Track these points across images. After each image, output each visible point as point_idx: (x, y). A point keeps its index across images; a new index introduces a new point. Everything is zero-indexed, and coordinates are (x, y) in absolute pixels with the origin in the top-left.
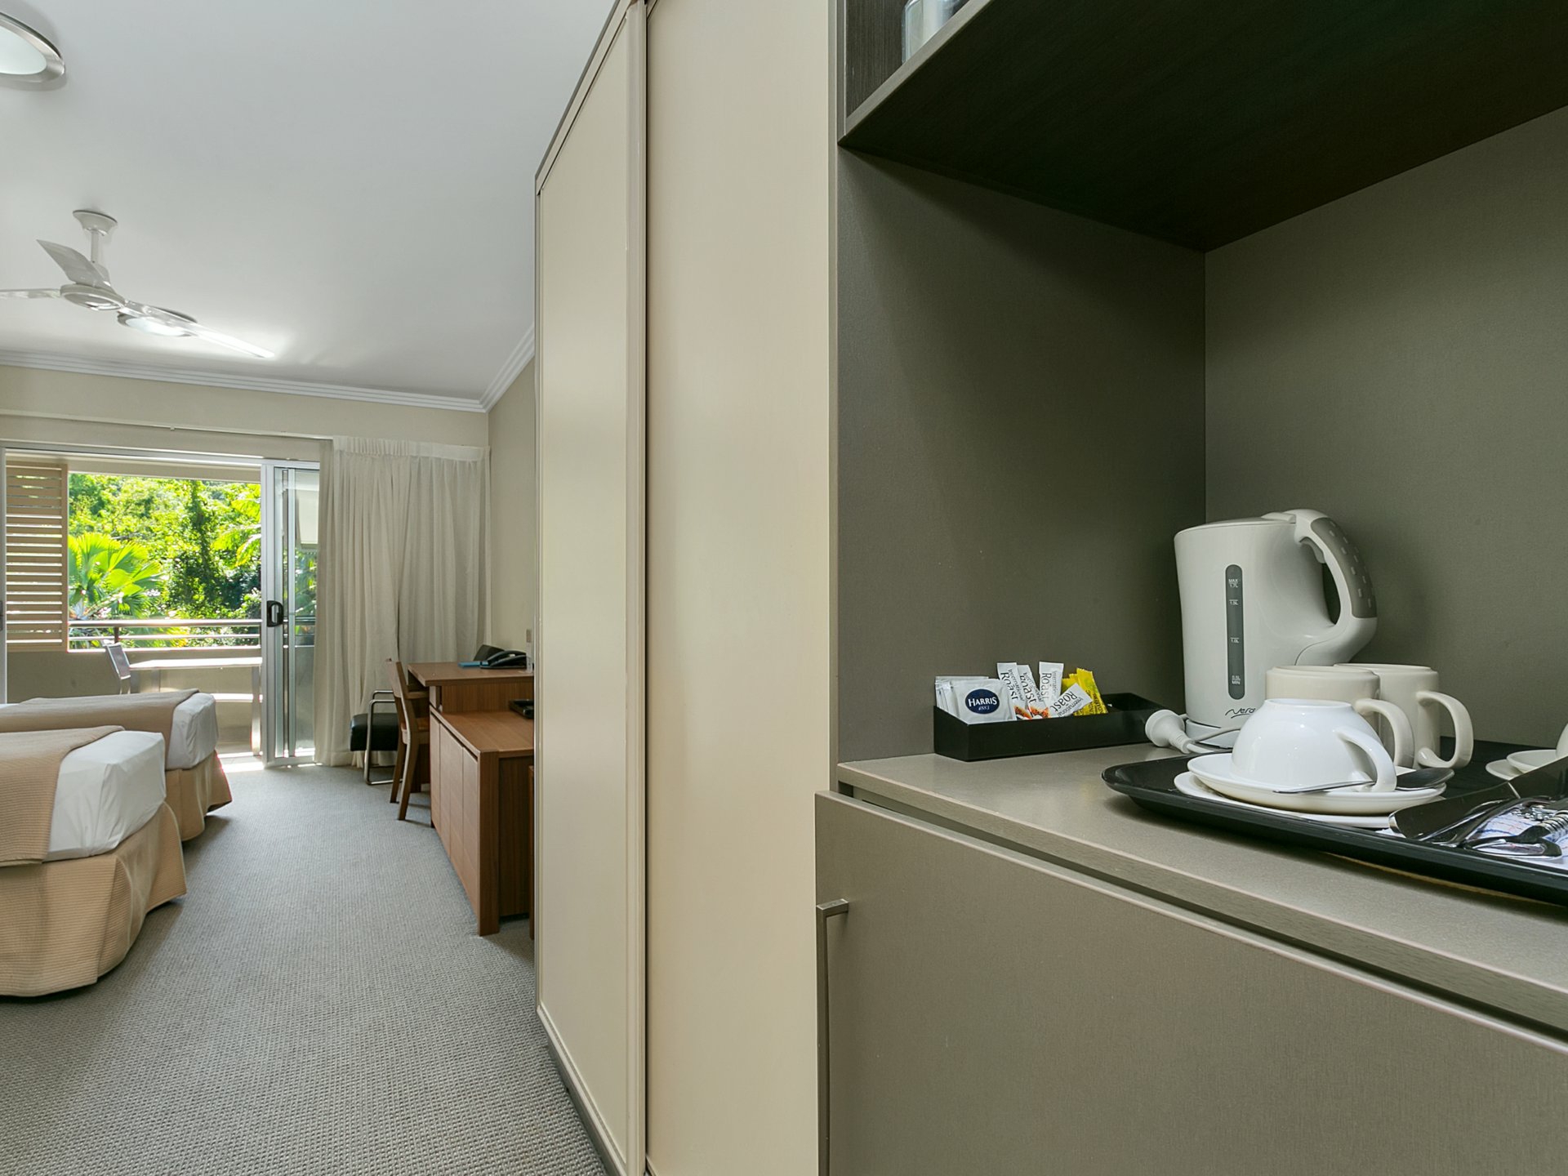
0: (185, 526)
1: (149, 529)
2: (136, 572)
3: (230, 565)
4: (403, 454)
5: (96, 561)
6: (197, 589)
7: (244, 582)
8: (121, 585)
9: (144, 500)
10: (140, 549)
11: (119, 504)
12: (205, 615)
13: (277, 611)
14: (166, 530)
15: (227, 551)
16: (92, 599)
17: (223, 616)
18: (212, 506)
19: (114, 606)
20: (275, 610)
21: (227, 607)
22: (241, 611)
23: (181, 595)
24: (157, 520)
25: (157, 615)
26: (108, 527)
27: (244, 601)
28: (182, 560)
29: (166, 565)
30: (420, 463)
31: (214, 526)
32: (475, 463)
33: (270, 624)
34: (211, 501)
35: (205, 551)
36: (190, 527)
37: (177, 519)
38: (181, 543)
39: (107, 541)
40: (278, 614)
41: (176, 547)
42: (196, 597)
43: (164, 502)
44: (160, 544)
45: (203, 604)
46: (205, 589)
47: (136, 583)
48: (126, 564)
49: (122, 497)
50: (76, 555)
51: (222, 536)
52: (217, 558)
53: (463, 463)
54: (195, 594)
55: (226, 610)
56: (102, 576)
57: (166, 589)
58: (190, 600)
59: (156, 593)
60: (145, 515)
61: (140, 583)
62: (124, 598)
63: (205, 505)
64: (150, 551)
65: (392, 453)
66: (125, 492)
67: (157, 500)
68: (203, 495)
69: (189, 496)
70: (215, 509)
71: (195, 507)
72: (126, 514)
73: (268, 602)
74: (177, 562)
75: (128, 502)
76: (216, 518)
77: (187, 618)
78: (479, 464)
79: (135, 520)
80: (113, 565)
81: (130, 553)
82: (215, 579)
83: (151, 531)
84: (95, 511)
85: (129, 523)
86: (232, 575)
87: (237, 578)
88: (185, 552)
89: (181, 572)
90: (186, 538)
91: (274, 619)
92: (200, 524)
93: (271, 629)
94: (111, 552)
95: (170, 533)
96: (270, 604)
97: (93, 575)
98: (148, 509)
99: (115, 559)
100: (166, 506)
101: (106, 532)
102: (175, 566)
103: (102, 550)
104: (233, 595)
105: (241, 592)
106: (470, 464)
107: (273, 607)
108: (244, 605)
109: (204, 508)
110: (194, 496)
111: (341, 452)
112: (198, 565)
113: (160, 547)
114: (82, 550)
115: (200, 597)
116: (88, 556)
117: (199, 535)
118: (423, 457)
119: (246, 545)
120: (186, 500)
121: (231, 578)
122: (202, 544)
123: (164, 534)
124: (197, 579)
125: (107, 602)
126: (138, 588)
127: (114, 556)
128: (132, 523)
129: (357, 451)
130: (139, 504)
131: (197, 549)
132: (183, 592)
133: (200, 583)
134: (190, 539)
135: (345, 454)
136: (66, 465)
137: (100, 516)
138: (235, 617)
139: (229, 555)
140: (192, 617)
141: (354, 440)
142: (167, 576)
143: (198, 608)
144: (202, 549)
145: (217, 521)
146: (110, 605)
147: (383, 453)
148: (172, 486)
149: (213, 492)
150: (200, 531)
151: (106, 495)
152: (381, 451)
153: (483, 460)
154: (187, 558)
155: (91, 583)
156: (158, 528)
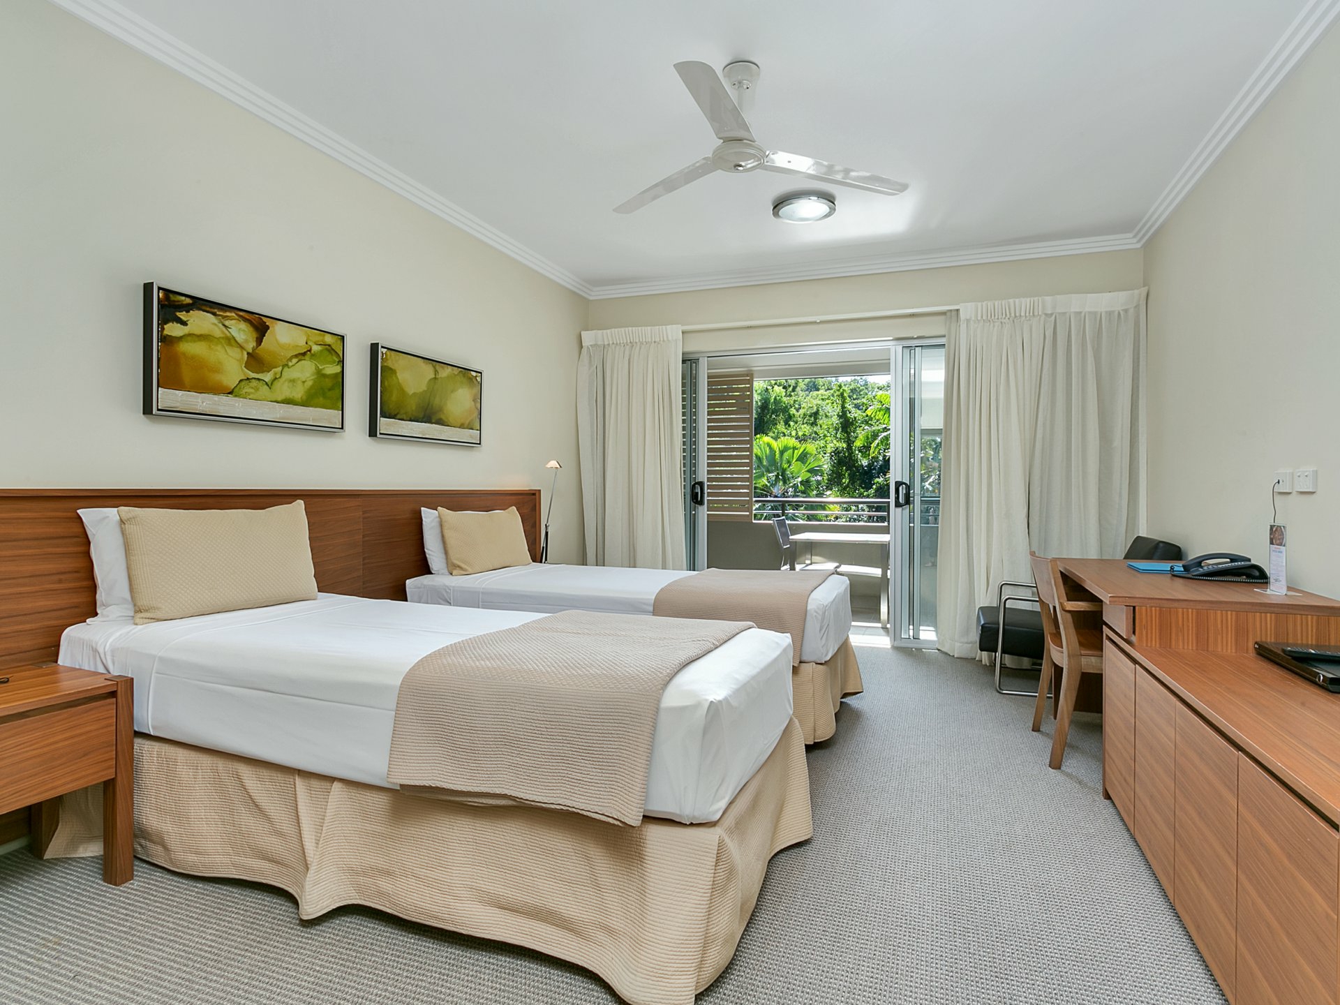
0: (837, 430)
1: (816, 433)
2: (808, 463)
3: (865, 457)
4: (1036, 313)
5: (786, 456)
6: (844, 475)
7: (874, 469)
8: (799, 473)
9: (814, 413)
10: (811, 447)
11: (800, 416)
12: (849, 494)
13: (904, 492)
14: (826, 432)
15: (864, 446)
16: (785, 482)
17: (861, 496)
18: (855, 414)
19: (795, 486)
20: (902, 490)
21: (863, 488)
22: (872, 491)
23: (834, 480)
24: (821, 426)
25: (820, 495)
26: (794, 433)
27: (874, 484)
28: (836, 454)
29: (826, 458)
30: (1055, 320)
31: (856, 428)
32: (1126, 311)
33: (898, 505)
34: (853, 410)
35: (849, 447)
36: (840, 430)
37: (833, 424)
38: (835, 441)
39: (792, 442)
40: (906, 493)
41: (832, 445)
42: (844, 481)
43: (825, 413)
44: (822, 443)
45: (847, 486)
46: (849, 475)
47: (808, 471)
48: (803, 458)
49: (802, 411)
50: (775, 452)
51: (861, 436)
52: (857, 452)
53: (1110, 313)
54: (843, 478)
55: (862, 490)
56: (789, 467)
57: (826, 475)
58: (839, 483)
59: (819, 478)
60: (814, 424)
61: (810, 471)
62: (801, 482)
63: (850, 413)
64: (817, 449)
65: (1023, 314)
66: (803, 408)
67: (821, 413)
68: (849, 406)
69: (840, 407)
70: (856, 416)
71: (843, 415)
72: (803, 424)
73: (896, 482)
74: (832, 456)
75: (804, 415)
76: (857, 422)
77: (838, 496)
78: (1131, 312)
79: (808, 428)
80: (795, 460)
81: (805, 450)
82: (855, 467)
83: (818, 435)
84: (787, 423)
85: (805, 430)
86: (867, 464)
87: (869, 466)
88: (837, 448)
89: (835, 463)
90: (837, 438)
91: (901, 500)
92: (847, 428)
93: (900, 509)
94: (795, 448)
95: (829, 435)
96: (898, 484)
97: (786, 466)
98: (816, 419)
99: (797, 454)
100: (826, 416)
101: (793, 436)
102: (831, 459)
103: (790, 448)
104: (867, 479)
105: (872, 477)
106: (1119, 313)
107: (901, 488)
108: (874, 487)
109: (849, 415)
110: (843, 407)
111: (968, 321)
112: (845, 457)
113: (822, 445)
114: (779, 449)
115: (846, 481)
116: (782, 453)
117: (845, 435)
118: (1059, 313)
119: (877, 442)
120: (838, 410)
121: (866, 466)
122: (847, 442)
123: (825, 436)
124: (844, 468)
125: (791, 484)
126: (809, 475)
127: (796, 451)
128: (806, 429)
129: (984, 318)
130: (810, 416)
131: (845, 445)
132: (835, 478)
133: (846, 471)
134: (840, 439)
135: (972, 322)
136: (752, 374)
137: (789, 426)
138: (868, 496)
139: (865, 449)
140: (841, 496)
141: (982, 305)
142: (826, 464)
143: (845, 489)
144: (848, 446)
145: (857, 424)
146: (792, 487)
147: (1013, 315)
148: (830, 401)
149: (855, 405)
150: (847, 432)
151: (793, 411)
152: (1010, 314)
153: (1137, 307)
154: (839, 453)
155: (784, 471)
156: (821, 432)
